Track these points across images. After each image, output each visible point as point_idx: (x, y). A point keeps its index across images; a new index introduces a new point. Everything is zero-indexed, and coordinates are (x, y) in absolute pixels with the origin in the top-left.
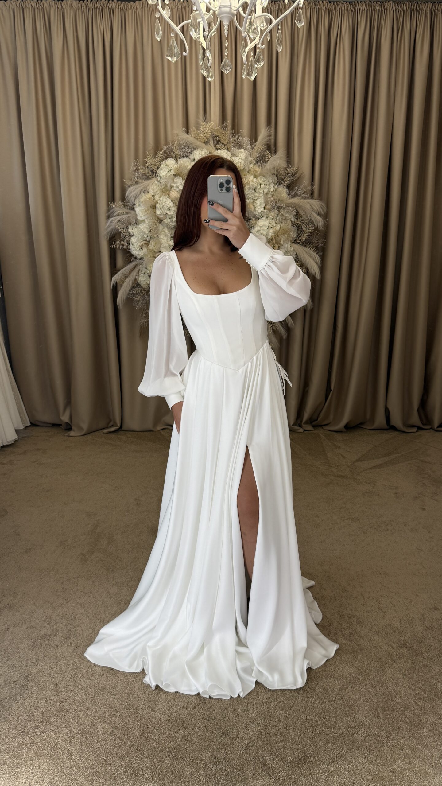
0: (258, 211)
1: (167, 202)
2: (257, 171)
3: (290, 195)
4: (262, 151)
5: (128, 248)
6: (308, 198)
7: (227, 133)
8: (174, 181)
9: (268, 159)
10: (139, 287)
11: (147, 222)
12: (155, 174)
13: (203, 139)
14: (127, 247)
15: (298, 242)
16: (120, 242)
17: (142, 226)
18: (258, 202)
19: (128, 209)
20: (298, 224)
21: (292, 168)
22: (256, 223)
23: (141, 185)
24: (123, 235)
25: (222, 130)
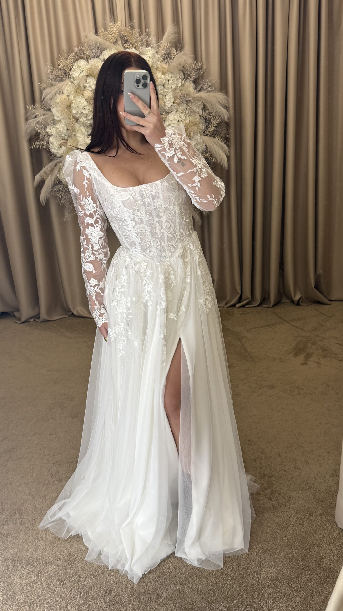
0: (168, 106)
1: (81, 102)
2: (164, 68)
3: (196, 89)
4: (168, 48)
5: (47, 148)
6: (213, 91)
7: (134, 32)
8: (87, 81)
9: (174, 56)
10: (61, 184)
11: (63, 122)
12: (69, 75)
13: (111, 39)
14: (47, 146)
15: (207, 133)
16: (40, 143)
17: (59, 126)
18: (167, 97)
19: (45, 110)
20: (205, 116)
21: (197, 64)
22: (167, 117)
23: (56, 87)
24: (42, 135)
25: (129, 30)
